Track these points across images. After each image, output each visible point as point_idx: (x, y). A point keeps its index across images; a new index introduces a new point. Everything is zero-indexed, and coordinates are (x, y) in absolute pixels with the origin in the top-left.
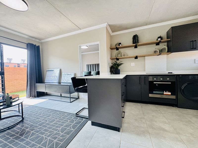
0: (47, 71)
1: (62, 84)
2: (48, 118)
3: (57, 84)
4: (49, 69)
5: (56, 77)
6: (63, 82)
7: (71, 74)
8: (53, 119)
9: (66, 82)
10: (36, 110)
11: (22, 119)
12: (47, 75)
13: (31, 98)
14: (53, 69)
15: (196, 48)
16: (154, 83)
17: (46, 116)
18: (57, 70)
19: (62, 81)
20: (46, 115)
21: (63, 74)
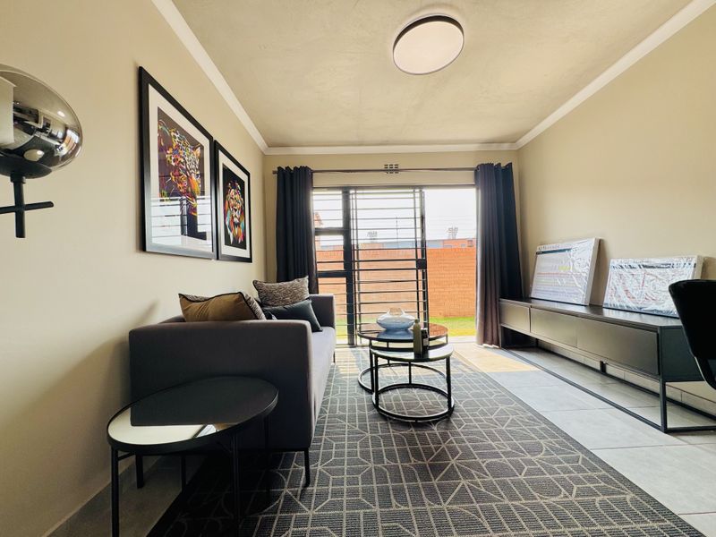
0: (538, 253)
1: (608, 314)
2: (529, 457)
3: (582, 310)
4: (549, 246)
5: (579, 277)
6: (617, 303)
7: (668, 266)
8: (548, 476)
9: (632, 305)
10: (492, 395)
11: (446, 410)
12: (538, 270)
13: (486, 347)
14: (563, 242)
17: (522, 444)
18: (581, 245)
19: (609, 299)
20: (521, 439)
21: (613, 262)
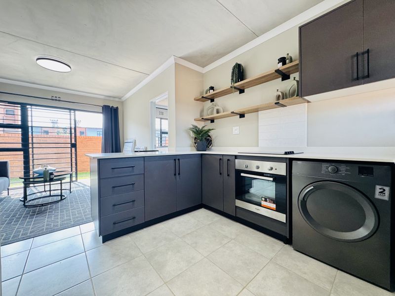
15: (368, 76)
16: (242, 174)
